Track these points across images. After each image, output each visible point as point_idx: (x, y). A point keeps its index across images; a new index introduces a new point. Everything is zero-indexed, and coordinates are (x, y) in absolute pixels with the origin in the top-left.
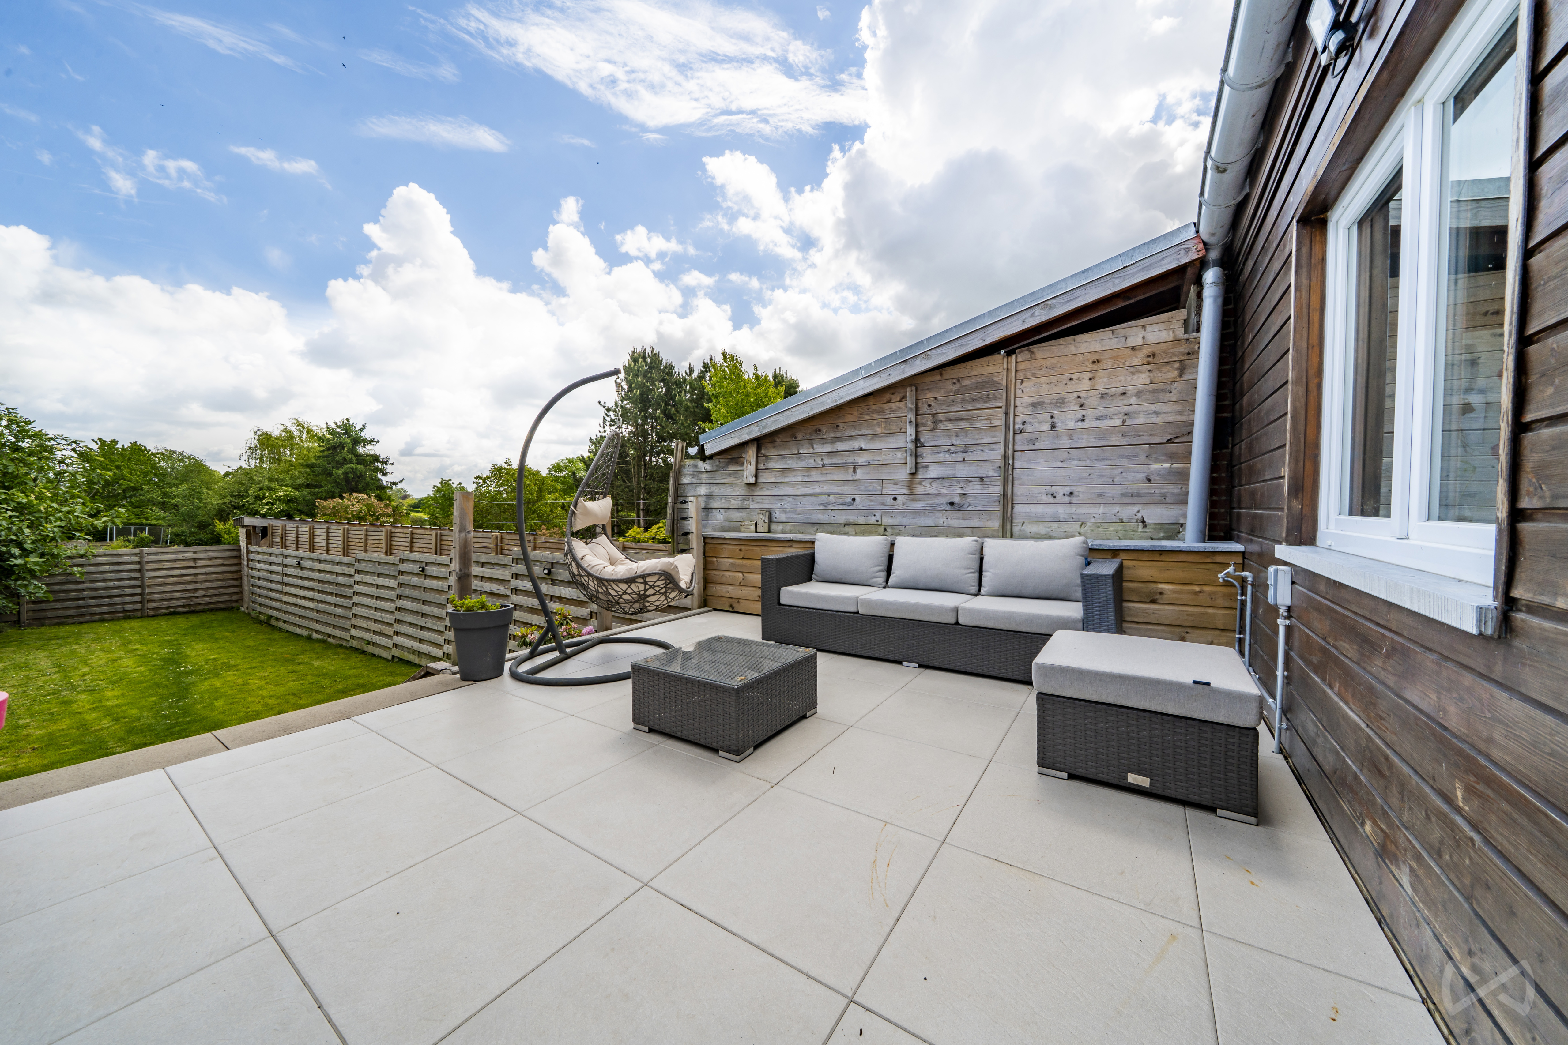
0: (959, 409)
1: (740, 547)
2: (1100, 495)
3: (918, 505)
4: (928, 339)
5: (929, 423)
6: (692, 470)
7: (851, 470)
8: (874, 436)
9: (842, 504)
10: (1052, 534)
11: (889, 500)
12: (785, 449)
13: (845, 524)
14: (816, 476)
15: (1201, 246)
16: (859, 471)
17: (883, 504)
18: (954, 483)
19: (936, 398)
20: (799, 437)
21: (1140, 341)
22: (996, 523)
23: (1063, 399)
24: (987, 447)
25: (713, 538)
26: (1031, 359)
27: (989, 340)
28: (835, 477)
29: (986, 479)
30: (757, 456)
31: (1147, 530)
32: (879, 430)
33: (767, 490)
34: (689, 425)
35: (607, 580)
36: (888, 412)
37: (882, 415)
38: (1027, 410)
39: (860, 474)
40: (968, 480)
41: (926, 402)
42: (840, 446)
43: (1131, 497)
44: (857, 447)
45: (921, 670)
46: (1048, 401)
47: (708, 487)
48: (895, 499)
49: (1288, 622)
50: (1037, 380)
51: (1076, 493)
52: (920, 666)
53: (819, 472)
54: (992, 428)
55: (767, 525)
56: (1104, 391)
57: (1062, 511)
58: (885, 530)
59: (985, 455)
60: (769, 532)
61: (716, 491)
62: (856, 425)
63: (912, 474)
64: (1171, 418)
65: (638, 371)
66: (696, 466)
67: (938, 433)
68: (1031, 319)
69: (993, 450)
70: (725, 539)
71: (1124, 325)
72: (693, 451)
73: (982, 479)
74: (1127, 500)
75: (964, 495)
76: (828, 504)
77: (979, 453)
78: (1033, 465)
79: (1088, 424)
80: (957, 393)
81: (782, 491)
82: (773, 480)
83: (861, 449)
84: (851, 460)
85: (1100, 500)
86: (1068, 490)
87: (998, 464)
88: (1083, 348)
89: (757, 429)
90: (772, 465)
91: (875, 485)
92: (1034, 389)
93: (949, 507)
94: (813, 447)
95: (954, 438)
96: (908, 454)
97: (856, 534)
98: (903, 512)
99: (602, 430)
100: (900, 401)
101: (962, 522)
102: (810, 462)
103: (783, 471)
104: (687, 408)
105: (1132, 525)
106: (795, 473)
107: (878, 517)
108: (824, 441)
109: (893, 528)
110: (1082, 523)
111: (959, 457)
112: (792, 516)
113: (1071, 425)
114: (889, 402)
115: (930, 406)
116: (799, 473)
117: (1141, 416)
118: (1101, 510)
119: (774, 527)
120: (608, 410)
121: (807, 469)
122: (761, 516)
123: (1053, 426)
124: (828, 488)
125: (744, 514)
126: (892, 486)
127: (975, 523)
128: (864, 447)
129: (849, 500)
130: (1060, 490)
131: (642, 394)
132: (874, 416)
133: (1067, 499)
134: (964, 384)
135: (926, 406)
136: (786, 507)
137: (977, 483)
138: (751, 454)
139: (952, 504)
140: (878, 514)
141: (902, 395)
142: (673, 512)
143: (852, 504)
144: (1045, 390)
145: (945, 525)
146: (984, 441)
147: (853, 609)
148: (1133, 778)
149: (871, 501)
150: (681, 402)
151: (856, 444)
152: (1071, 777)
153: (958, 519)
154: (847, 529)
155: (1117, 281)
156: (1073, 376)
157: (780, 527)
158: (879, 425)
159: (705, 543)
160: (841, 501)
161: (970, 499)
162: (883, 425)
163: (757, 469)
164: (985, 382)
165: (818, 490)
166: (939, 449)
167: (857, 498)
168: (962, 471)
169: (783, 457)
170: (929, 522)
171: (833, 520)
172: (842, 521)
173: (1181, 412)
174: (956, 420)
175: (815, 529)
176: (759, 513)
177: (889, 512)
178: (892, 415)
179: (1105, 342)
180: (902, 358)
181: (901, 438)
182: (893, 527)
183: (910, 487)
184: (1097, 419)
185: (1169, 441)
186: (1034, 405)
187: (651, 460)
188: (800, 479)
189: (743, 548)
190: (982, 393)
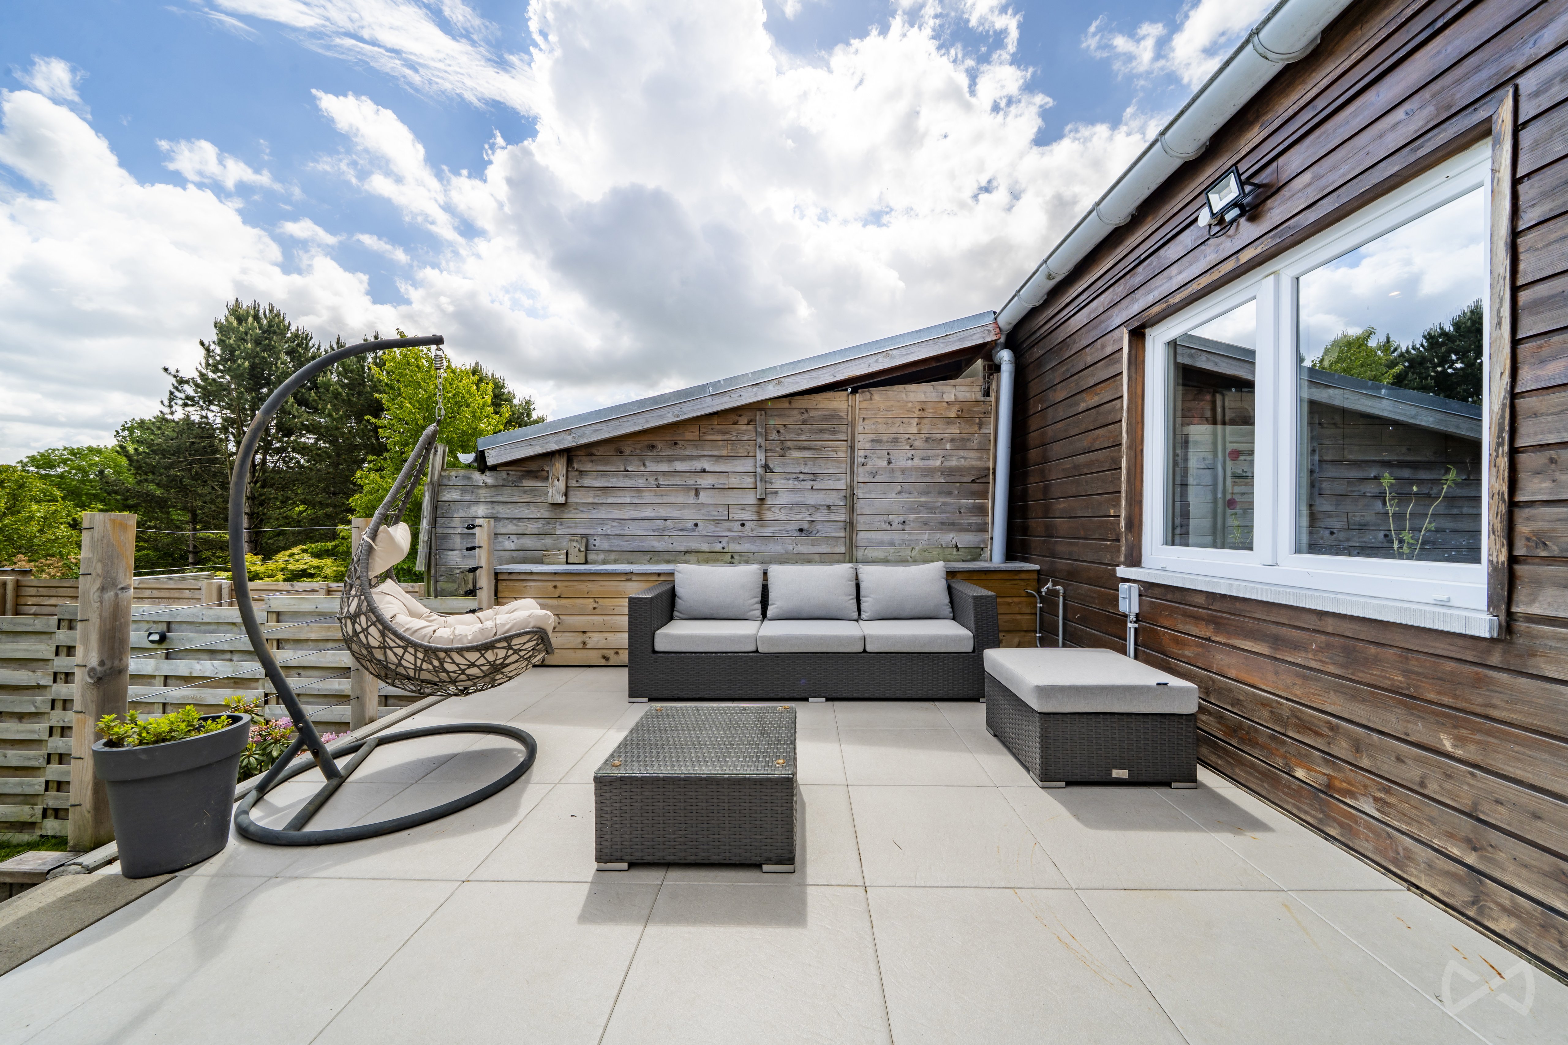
0: (807, 438)
1: (554, 584)
2: (925, 524)
3: (768, 531)
4: (781, 366)
5: (778, 449)
6: (461, 482)
7: (693, 493)
8: (719, 458)
9: (682, 530)
10: (890, 558)
11: (736, 526)
12: (606, 464)
13: (686, 552)
14: (648, 498)
15: (998, 330)
16: (702, 494)
17: (730, 530)
18: (803, 510)
19: (784, 425)
20: (627, 451)
21: (953, 398)
22: (842, 549)
23: (897, 439)
24: (833, 477)
25: (510, 573)
26: (871, 400)
27: (840, 377)
28: (673, 500)
29: (832, 507)
30: (567, 471)
31: (959, 553)
32: (724, 452)
33: (582, 512)
34: (341, 418)
35: (447, 651)
36: (734, 434)
37: (727, 437)
38: (868, 446)
39: (703, 497)
40: (816, 507)
41: (775, 428)
42: (679, 466)
43: (951, 526)
44: (699, 468)
45: (830, 703)
46: (885, 439)
47: (489, 506)
48: (743, 525)
49: (1136, 625)
50: (876, 419)
51: (907, 522)
52: (828, 700)
53: (652, 493)
54: (837, 460)
55: (583, 554)
56: (928, 436)
57: (897, 537)
58: (732, 557)
59: (833, 484)
60: (586, 562)
61: (503, 511)
62: (698, 443)
63: (762, 500)
64: (974, 463)
65: (246, 333)
66: (469, 478)
67: (787, 460)
68: (876, 364)
69: (839, 480)
70: (531, 573)
71: (941, 382)
72: (466, 458)
73: (829, 507)
74: (944, 527)
75: (813, 521)
76: (664, 529)
77: (826, 482)
78: (873, 496)
79: (916, 462)
80: (804, 422)
81: (603, 514)
82: (590, 500)
83: (704, 471)
84: (692, 482)
85: (925, 528)
86: (901, 519)
87: (843, 493)
88: (912, 396)
89: (570, 438)
90: (587, 482)
91: (721, 510)
92: (874, 427)
93: (798, 534)
94: (644, 465)
95: (803, 466)
96: (758, 479)
97: (699, 562)
98: (753, 539)
99: (166, 410)
100: (748, 424)
101: (811, 548)
102: (641, 482)
103: (605, 490)
104: (337, 395)
105: (950, 549)
106: (620, 493)
107: (724, 544)
108: (659, 458)
109: (740, 556)
110: (913, 548)
111: (808, 484)
112: (617, 543)
113: (903, 462)
114: (735, 423)
115: (778, 432)
116: (626, 493)
117: (954, 459)
118: (926, 536)
119: (591, 557)
120: (182, 382)
121: (638, 489)
122: (575, 544)
123: (889, 462)
124: (663, 512)
125: (548, 541)
126: (740, 511)
127: (823, 549)
128: (707, 469)
129: (690, 525)
130: (896, 520)
131: (253, 367)
132: (720, 437)
133: (900, 526)
134: (811, 415)
135: (775, 432)
136: (609, 532)
137: (825, 511)
138: (559, 467)
139: (801, 530)
140: (724, 541)
141: (750, 418)
142: (430, 539)
143: (694, 530)
144: (882, 429)
145: (795, 551)
146: (831, 471)
147: (752, 648)
148: (1117, 773)
149: (716, 527)
150: (327, 385)
151: (698, 465)
152: (1069, 784)
153: (807, 545)
154: (688, 557)
155: (941, 345)
156: (904, 420)
157: (601, 557)
158: (725, 446)
159: (497, 581)
160: (681, 526)
161: (818, 526)
162: (729, 447)
163: (567, 487)
164: (832, 416)
165: (652, 514)
166: (788, 476)
167: (700, 523)
168: (812, 498)
169: (604, 474)
170: (778, 548)
171: (670, 548)
172: (683, 549)
173: (980, 459)
174: (805, 448)
175: (648, 558)
176: (571, 540)
177: (738, 539)
178: (739, 438)
179: (928, 395)
180: (754, 380)
181: (750, 462)
182: (740, 554)
183: (759, 513)
184: (923, 458)
185: (973, 481)
186: (873, 441)
187: (264, 461)
188: (628, 500)
189: (558, 584)
190: (828, 426)
